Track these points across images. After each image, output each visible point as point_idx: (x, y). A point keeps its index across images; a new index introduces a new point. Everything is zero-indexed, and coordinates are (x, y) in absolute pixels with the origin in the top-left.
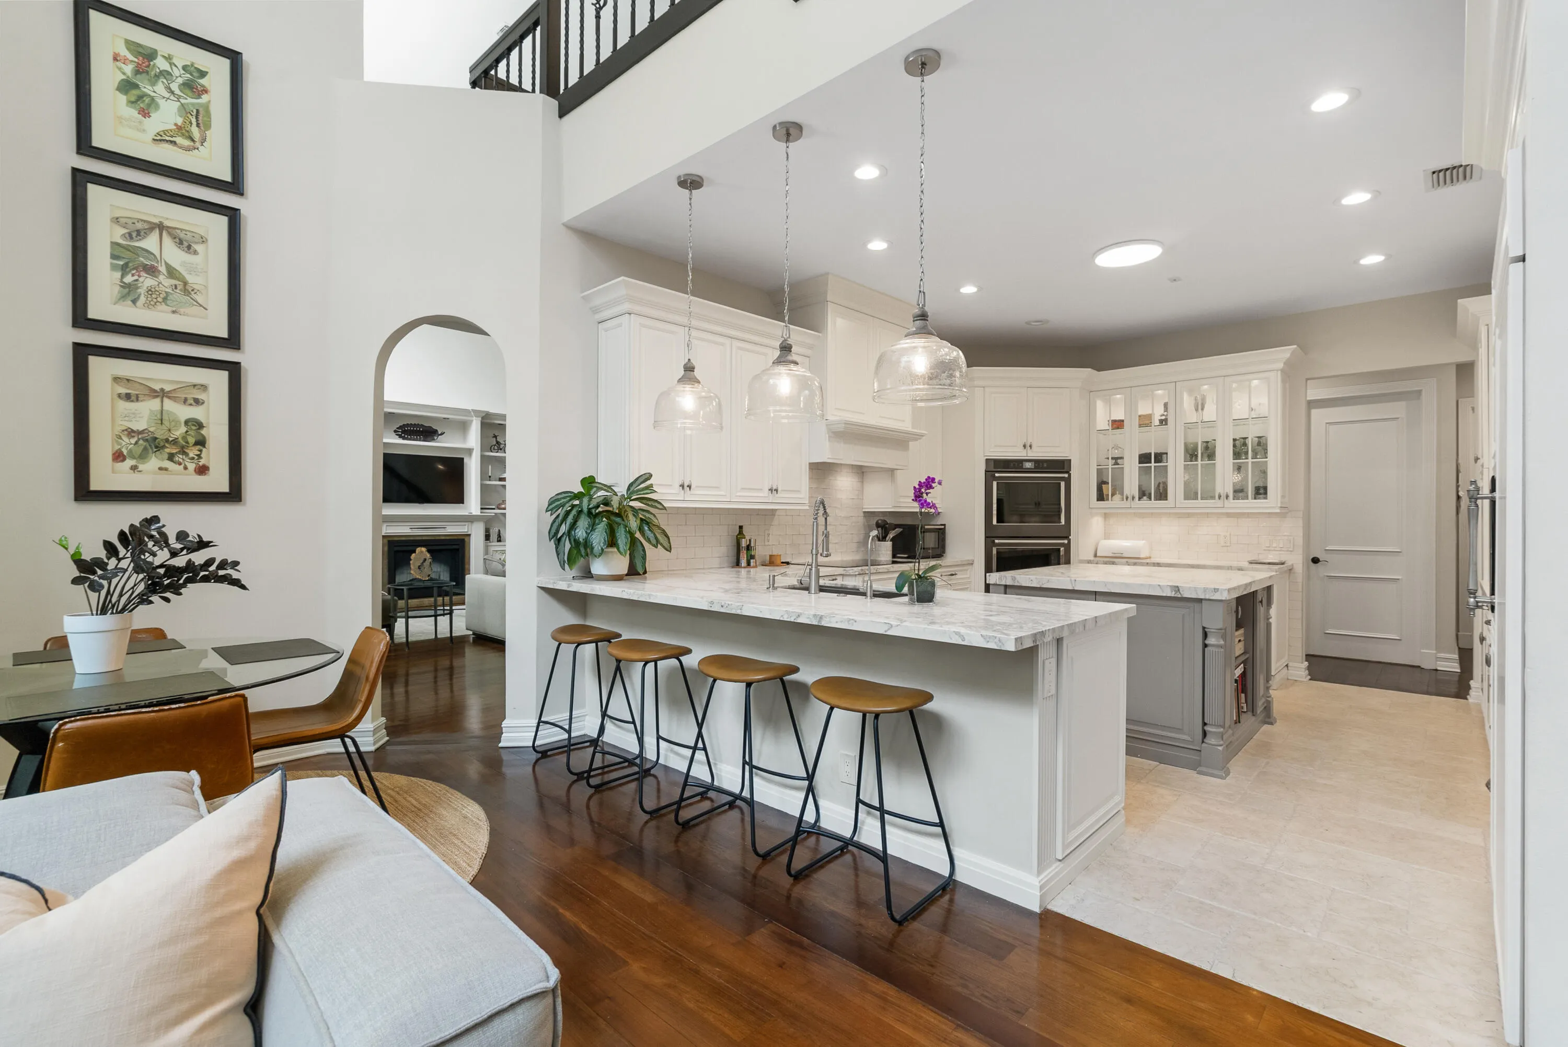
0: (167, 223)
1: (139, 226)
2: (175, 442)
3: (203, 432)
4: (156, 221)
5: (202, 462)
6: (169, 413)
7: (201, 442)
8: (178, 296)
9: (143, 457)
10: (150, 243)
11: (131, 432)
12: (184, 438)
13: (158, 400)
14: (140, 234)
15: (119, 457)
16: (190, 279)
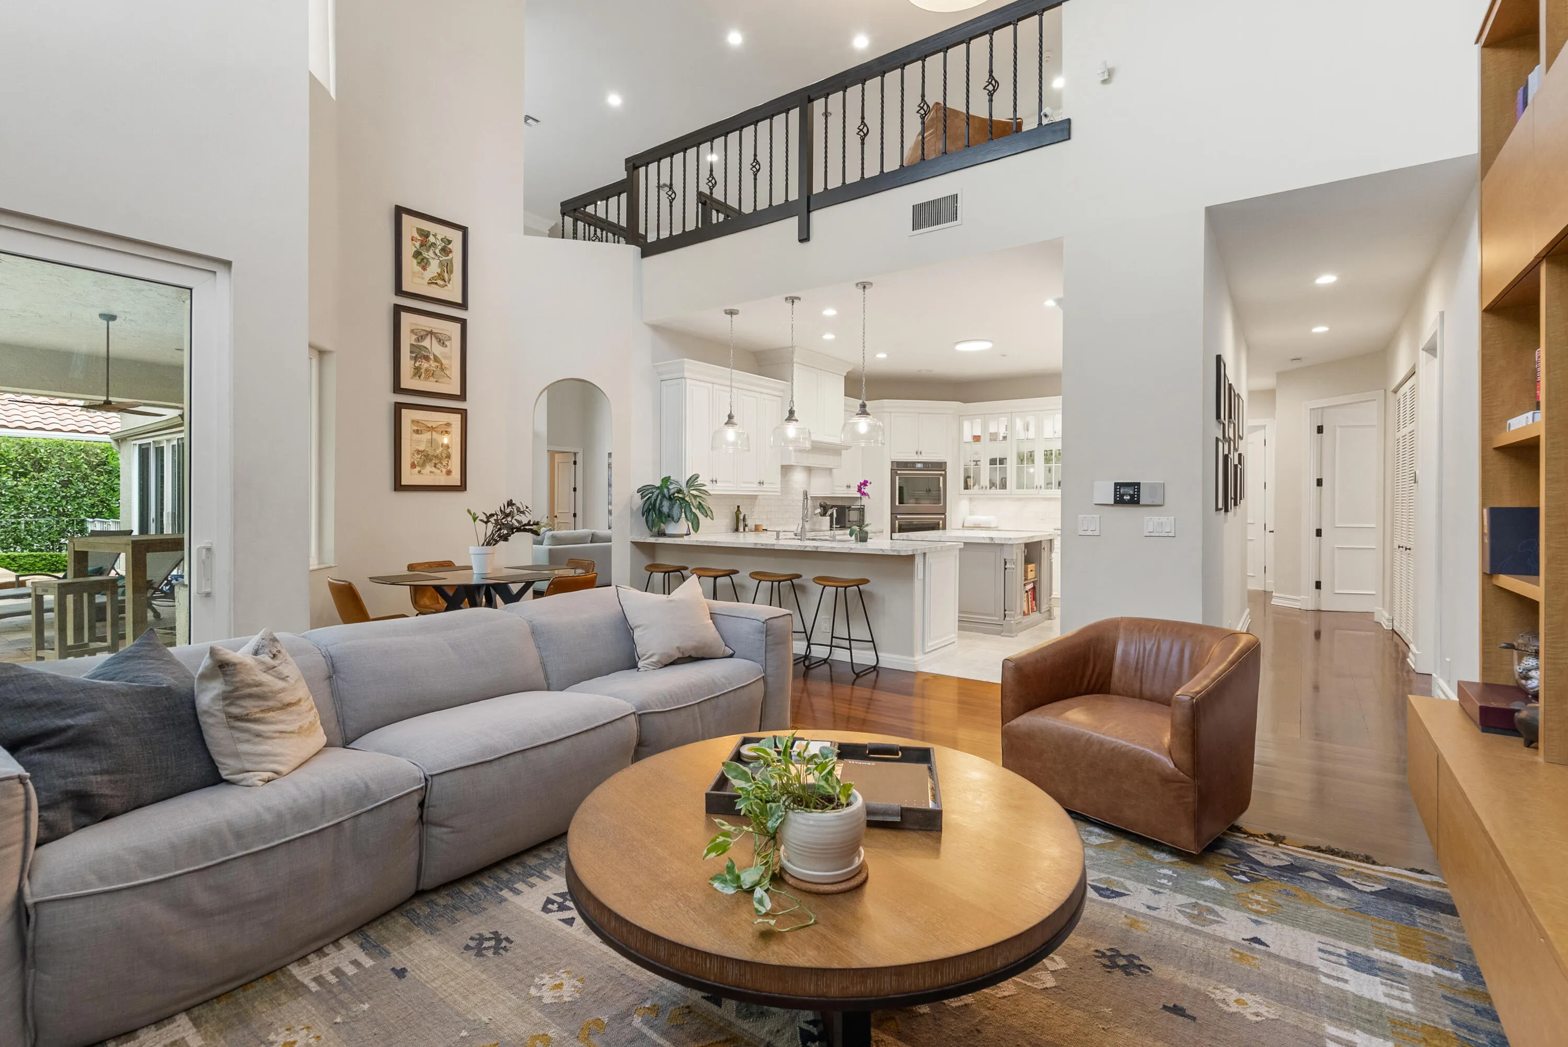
0: (434, 331)
1: (422, 333)
2: (436, 457)
3: (449, 450)
4: (429, 330)
5: (449, 468)
6: (435, 439)
7: (448, 457)
8: (438, 372)
9: (423, 465)
10: (426, 343)
11: (418, 452)
12: (441, 454)
13: (430, 433)
14: (422, 338)
15: (413, 466)
16: (444, 361)
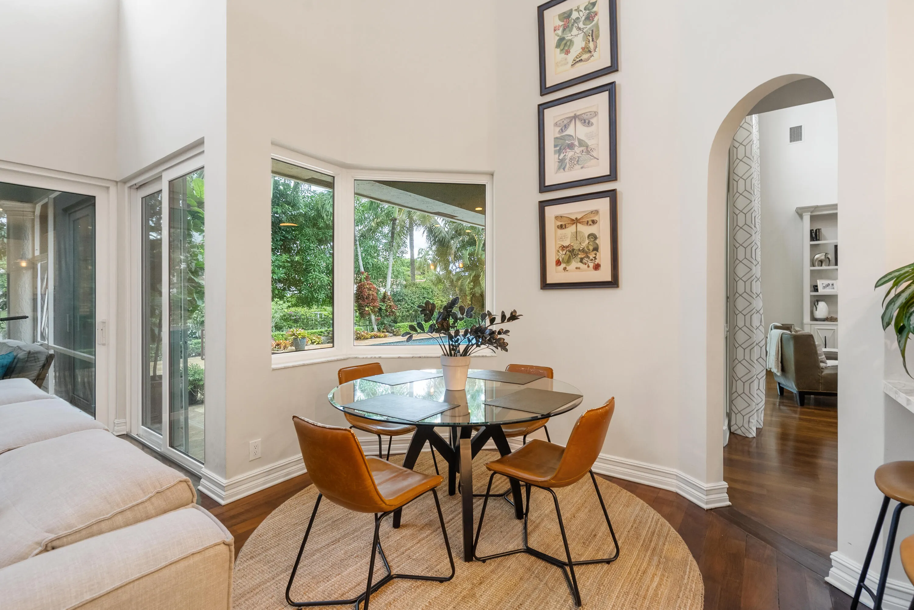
0: (578, 113)
1: (565, 122)
2: (583, 251)
3: (597, 242)
4: (572, 115)
5: (597, 262)
6: (580, 232)
7: (596, 249)
8: (585, 156)
9: (568, 262)
10: (570, 131)
11: (563, 248)
12: (588, 247)
13: (575, 225)
14: (566, 127)
15: (558, 263)
16: (590, 143)
